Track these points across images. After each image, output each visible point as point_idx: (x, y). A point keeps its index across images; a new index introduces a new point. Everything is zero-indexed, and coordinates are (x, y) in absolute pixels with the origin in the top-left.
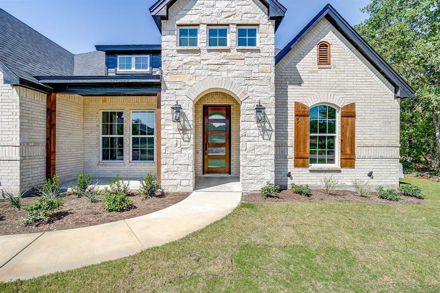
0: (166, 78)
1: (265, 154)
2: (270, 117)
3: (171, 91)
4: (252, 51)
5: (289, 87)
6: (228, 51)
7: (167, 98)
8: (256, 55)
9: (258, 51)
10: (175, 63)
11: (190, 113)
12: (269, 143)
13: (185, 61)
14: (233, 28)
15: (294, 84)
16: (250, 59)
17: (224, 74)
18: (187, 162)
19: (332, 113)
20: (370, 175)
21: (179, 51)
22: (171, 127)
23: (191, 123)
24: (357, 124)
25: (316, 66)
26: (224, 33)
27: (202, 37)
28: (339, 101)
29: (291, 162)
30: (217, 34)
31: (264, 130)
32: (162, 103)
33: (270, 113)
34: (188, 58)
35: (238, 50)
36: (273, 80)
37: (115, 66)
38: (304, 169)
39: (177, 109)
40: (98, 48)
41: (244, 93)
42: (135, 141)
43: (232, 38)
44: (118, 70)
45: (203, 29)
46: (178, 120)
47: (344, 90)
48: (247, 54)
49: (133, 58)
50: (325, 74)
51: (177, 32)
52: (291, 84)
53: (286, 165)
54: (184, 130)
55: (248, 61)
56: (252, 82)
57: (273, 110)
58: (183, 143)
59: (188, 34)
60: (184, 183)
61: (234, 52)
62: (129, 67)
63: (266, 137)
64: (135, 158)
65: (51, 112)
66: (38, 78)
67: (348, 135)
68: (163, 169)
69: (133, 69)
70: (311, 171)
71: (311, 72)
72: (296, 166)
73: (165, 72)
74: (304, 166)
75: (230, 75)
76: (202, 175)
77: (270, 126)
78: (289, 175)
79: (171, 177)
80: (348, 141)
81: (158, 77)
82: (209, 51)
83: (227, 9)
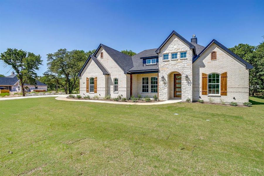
0: (160, 69)
1: (189, 90)
2: (190, 79)
3: (162, 73)
4: (185, 59)
5: (200, 68)
6: (177, 60)
7: (160, 75)
8: (186, 60)
9: (187, 59)
10: (162, 65)
11: (167, 79)
12: (190, 87)
13: (165, 64)
14: (179, 53)
15: (202, 67)
16: (184, 62)
17: (176, 67)
18: (166, 92)
19: (218, 76)
20: (234, 98)
21: (163, 61)
22: (161, 83)
23: (167, 81)
24: (228, 79)
25: (211, 60)
26: (176, 54)
27: (170, 56)
28: (220, 72)
29: (201, 93)
30: (174, 55)
31: (189, 83)
32: (159, 76)
33: (191, 78)
34: (166, 63)
35: (180, 60)
36: (191, 68)
37: (146, 63)
38: (206, 96)
39: (163, 77)
40: (141, 58)
41: (182, 72)
42: (152, 86)
43: (179, 56)
44: (147, 64)
45: (170, 54)
46: (163, 81)
47: (222, 68)
48: (183, 60)
49: (151, 60)
50: (214, 62)
51: (163, 56)
52: (200, 67)
53: (199, 94)
54: (165, 83)
55: (183, 62)
56: (184, 69)
57: (192, 77)
58: (165, 87)
59: (166, 56)
60: (165, 98)
61: (179, 60)
62: (150, 63)
63: (189, 85)
64: (152, 92)
65: (131, 79)
66: (129, 71)
67: (224, 84)
68: (159, 94)
69: (151, 64)
70: (208, 96)
71: (209, 62)
72: (202, 94)
73: (160, 67)
74: (206, 94)
75: (178, 67)
76: (173, 98)
77: (191, 82)
78: (200, 97)
79: (161, 96)
80: (224, 86)
81: (158, 69)
82: (172, 61)
83: (177, 48)
